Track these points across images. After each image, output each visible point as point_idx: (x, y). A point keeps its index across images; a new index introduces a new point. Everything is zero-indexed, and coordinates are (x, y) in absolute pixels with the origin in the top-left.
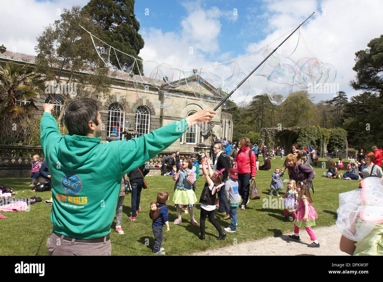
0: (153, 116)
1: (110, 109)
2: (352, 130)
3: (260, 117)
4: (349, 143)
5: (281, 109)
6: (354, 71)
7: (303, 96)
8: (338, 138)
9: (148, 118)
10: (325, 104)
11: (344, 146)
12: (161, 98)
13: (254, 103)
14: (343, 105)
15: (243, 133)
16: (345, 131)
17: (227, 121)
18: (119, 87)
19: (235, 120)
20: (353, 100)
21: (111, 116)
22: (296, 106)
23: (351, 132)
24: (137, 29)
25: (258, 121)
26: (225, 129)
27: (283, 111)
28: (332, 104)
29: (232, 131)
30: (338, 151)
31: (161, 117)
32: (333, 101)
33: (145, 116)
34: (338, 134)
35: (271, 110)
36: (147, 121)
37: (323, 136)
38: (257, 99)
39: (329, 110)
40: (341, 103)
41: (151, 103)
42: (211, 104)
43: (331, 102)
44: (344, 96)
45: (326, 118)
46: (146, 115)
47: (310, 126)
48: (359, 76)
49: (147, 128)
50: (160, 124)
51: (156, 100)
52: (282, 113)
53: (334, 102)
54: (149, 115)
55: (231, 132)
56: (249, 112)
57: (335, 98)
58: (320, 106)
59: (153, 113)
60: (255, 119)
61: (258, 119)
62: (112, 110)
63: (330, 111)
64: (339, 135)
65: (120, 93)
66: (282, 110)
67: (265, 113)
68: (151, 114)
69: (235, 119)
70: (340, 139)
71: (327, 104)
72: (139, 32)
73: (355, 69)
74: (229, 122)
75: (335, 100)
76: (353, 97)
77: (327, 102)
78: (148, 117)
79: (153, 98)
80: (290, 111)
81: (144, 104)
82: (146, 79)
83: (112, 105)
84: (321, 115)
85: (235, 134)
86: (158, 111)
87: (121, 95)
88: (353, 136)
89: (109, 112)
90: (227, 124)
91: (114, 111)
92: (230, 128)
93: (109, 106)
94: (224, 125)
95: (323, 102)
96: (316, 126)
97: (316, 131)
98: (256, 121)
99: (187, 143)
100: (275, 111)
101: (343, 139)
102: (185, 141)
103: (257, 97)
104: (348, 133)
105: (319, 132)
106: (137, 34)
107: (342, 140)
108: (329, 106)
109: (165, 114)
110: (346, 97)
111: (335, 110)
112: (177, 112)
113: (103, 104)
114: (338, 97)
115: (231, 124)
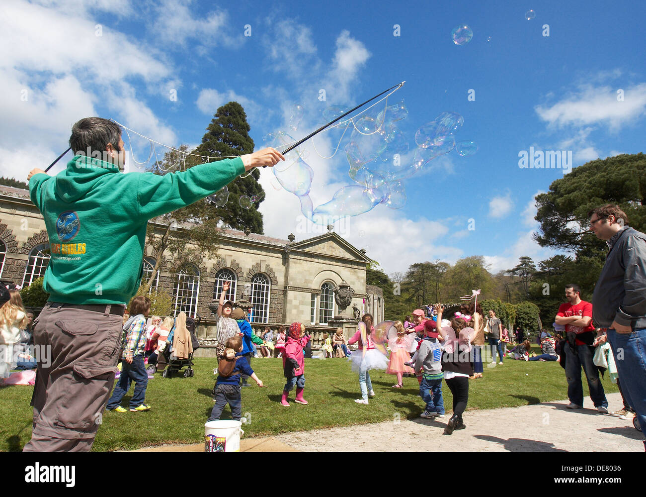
0: (274, 287)
1: (217, 277)
2: (546, 307)
3: (421, 292)
4: (544, 325)
5: (447, 281)
6: (537, 221)
7: (476, 263)
8: (528, 316)
9: (267, 290)
10: (506, 275)
11: (537, 327)
12: (286, 261)
13: (411, 275)
14: (530, 275)
15: (398, 314)
16: (536, 306)
17: (376, 297)
18: (230, 247)
19: (387, 297)
20: (542, 266)
21: (218, 286)
22: (467, 276)
23: (545, 309)
24: (257, 177)
25: (418, 299)
26: (373, 309)
27: (451, 284)
28: (516, 274)
29: (382, 310)
30: (529, 334)
31: (285, 287)
32: (517, 269)
33: (263, 286)
34: (527, 310)
35: (435, 284)
36: (267, 294)
37: (507, 313)
38: (416, 269)
39: (513, 282)
40: (527, 273)
41: (272, 269)
42: (353, 270)
43: (514, 271)
44: (530, 264)
45: (510, 294)
46: (265, 285)
47: (487, 300)
48: (544, 228)
49: (266, 302)
50: (284, 296)
51: (278, 264)
52: (451, 286)
53: (518, 271)
54: (270, 285)
55: (382, 313)
56: (406, 286)
57: (518, 266)
58: (500, 277)
59: (274, 282)
60: (413, 295)
61: (419, 296)
62: (221, 278)
63: (514, 284)
64: (529, 312)
65: (231, 256)
66: (449, 283)
67: (427, 287)
68: (272, 284)
69: (387, 295)
70: (531, 317)
71: (509, 275)
72: (259, 182)
73: (538, 218)
74: (379, 299)
75: (518, 268)
76: (542, 262)
77: (509, 271)
78: (267, 287)
79: (274, 262)
80: (460, 283)
81: (263, 270)
82: (266, 238)
83: (220, 271)
84: (503, 289)
85: (387, 316)
86: (281, 280)
87: (233, 258)
88: (548, 315)
89: (216, 281)
90: (376, 301)
91: (223, 280)
92: (380, 306)
93: (216, 272)
94: (372, 303)
95: (503, 272)
96: (496, 299)
97: (497, 307)
98: (415, 298)
99: (321, 324)
100: (440, 285)
101: (535, 317)
102: (318, 321)
103: (416, 266)
104: (541, 310)
105: (501, 309)
106: (257, 183)
107: (533, 319)
108: (511, 277)
109: (291, 283)
110: (533, 264)
111: (521, 282)
112: (306, 281)
113: (208, 270)
114: (522, 265)
115: (381, 301)
